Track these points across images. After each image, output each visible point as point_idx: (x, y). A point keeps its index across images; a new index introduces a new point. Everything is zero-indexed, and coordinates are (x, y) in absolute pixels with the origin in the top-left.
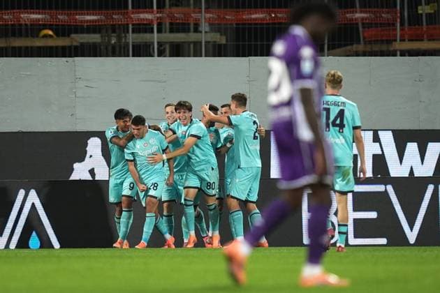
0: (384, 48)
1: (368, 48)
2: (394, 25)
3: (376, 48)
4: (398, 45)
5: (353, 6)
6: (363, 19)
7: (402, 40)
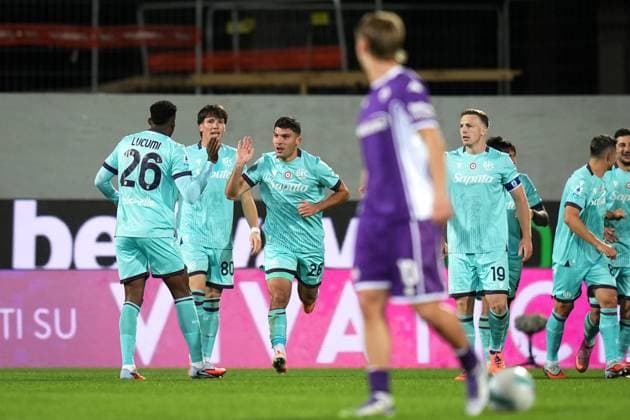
0: (178, 81)
1: (155, 82)
2: (192, 49)
3: (167, 82)
4: (199, 79)
5: (134, 21)
6: (148, 41)
7: (205, 71)
